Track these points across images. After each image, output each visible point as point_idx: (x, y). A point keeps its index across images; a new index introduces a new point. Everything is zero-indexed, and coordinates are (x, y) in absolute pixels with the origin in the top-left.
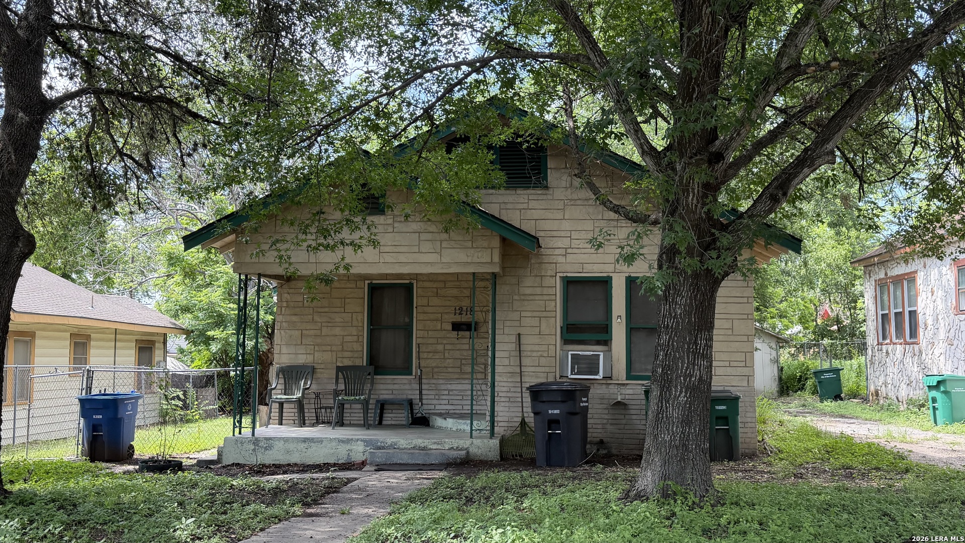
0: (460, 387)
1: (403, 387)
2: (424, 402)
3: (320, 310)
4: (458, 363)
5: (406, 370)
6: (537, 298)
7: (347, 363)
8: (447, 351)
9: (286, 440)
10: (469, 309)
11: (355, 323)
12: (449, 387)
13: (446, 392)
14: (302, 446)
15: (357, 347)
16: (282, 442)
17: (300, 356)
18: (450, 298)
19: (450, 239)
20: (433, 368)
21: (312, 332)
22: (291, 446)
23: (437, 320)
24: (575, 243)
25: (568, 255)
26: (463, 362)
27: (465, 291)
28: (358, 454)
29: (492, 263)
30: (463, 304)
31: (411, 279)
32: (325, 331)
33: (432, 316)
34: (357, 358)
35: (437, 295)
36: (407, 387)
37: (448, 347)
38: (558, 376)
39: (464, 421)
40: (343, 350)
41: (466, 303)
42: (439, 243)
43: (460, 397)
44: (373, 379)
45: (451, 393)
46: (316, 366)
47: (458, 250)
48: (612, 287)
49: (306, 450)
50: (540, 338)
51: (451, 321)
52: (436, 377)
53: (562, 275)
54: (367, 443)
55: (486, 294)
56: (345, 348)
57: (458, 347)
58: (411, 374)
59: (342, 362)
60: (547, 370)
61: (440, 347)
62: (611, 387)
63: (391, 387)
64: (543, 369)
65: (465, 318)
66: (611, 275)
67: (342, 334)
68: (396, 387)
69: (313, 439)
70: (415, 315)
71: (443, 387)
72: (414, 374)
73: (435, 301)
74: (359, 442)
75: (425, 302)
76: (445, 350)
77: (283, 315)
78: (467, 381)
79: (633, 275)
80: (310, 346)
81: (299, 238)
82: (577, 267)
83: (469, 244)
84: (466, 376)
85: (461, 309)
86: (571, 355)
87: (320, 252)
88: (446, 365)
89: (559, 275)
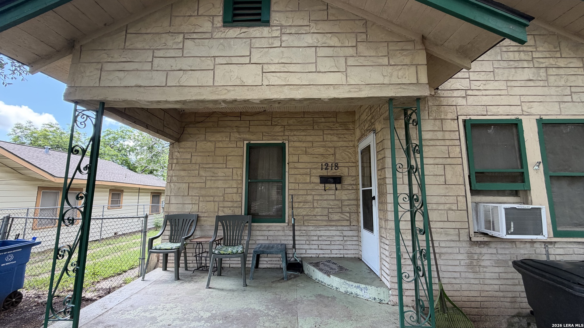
0: (328, 233)
1: (277, 234)
2: (297, 247)
3: (205, 166)
4: (326, 212)
5: (279, 217)
6: (438, 143)
7: (228, 212)
8: (315, 201)
10: (334, 165)
11: (235, 177)
12: (318, 233)
13: (316, 238)
15: (236, 197)
17: (186, 205)
18: (317, 156)
19: (358, 55)
20: (304, 216)
21: (198, 185)
23: (306, 174)
24: (475, 85)
25: (468, 97)
26: (330, 210)
27: (329, 149)
29: (418, 84)
30: (328, 160)
31: (283, 140)
32: (209, 184)
33: (302, 171)
34: (236, 207)
35: (306, 153)
36: (281, 233)
37: (316, 198)
38: (472, 233)
39: (357, 285)
40: (224, 201)
41: (330, 160)
42: (342, 60)
43: (329, 243)
44: (250, 227)
45: (320, 239)
46: (199, 214)
47: (371, 68)
48: (523, 131)
50: (447, 188)
51: (319, 175)
52: (306, 224)
53: (464, 118)
55: (348, 152)
56: (226, 199)
57: (325, 197)
58: (284, 222)
59: (223, 211)
60: (458, 225)
61: (310, 198)
62: (536, 245)
63: (266, 233)
64: (454, 225)
65: (331, 173)
66: (520, 117)
67: (224, 186)
68: (271, 233)
70: (287, 170)
71: (313, 233)
72: (287, 221)
73: (304, 158)
75: (295, 159)
76: (313, 200)
77: (174, 170)
78: (334, 228)
79: (544, 117)
80: (195, 197)
81: (156, 55)
82: (480, 110)
83: (385, 61)
84: (333, 224)
85: (327, 164)
86: (506, 209)
87: (182, 72)
88: (315, 213)
89: (461, 118)
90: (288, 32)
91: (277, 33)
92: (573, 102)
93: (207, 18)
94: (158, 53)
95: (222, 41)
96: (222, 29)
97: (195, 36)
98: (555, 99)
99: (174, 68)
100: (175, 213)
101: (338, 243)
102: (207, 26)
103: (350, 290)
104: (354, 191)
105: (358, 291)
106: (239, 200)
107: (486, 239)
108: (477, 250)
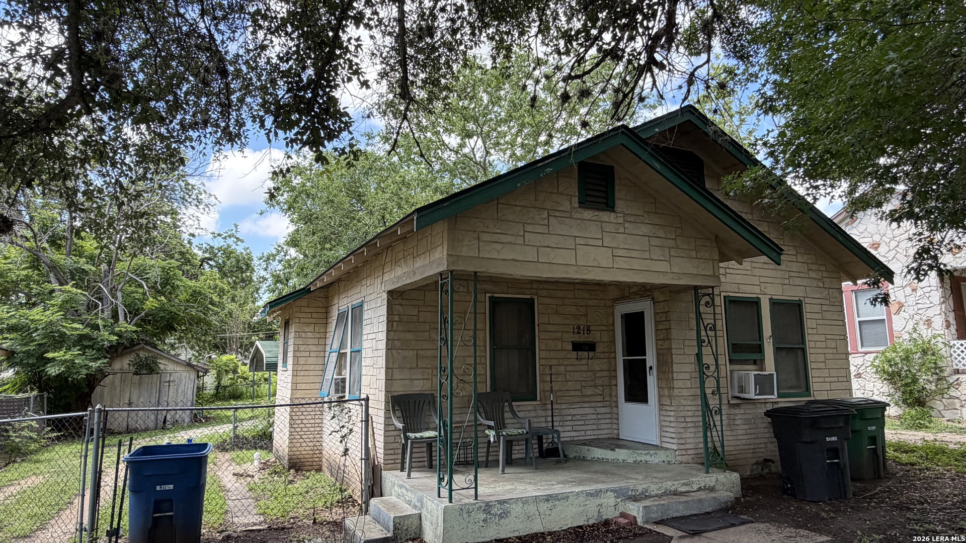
0: (581, 411)
3: (437, 326)
4: (579, 387)
5: (530, 394)
7: (470, 389)
8: (568, 373)
9: (525, 501)
10: (586, 328)
11: (477, 342)
12: (572, 412)
13: (570, 418)
14: (544, 507)
16: (521, 504)
17: (416, 381)
18: (569, 316)
19: (677, 247)
20: (556, 391)
21: (428, 353)
22: (532, 509)
23: (557, 339)
26: (583, 384)
27: (581, 309)
28: (609, 509)
29: (714, 276)
30: (580, 322)
31: (532, 294)
33: (553, 335)
34: (480, 382)
35: (557, 313)
36: (535, 414)
37: (569, 368)
38: (730, 397)
40: (464, 374)
41: (582, 322)
42: (667, 250)
45: (574, 418)
46: (435, 394)
48: (761, 309)
49: (549, 512)
51: (571, 340)
52: (559, 402)
53: (725, 294)
54: (618, 493)
55: (600, 313)
56: (466, 372)
57: (578, 368)
58: (535, 399)
59: (464, 388)
61: (562, 369)
65: (582, 338)
66: (759, 296)
67: (461, 354)
68: (521, 414)
69: (557, 495)
70: (537, 334)
71: (566, 412)
72: (538, 399)
73: (555, 319)
74: (609, 493)
75: (545, 319)
76: (566, 371)
77: (395, 331)
78: (587, 405)
79: (774, 297)
80: (427, 370)
81: (526, 229)
82: (734, 288)
83: (693, 254)
84: (587, 399)
85: (579, 328)
86: (755, 375)
87: (550, 249)
88: (567, 388)
89: (723, 294)
90: (629, 220)
91: (621, 220)
92: (790, 284)
93: (566, 197)
94: (529, 228)
95: (579, 221)
96: (579, 210)
97: (557, 214)
98: (780, 281)
99: (542, 244)
100: (400, 393)
101: (591, 422)
102: (566, 206)
103: (639, 459)
104: (606, 360)
105: (648, 458)
106: (482, 373)
107: (738, 402)
108: (733, 411)
